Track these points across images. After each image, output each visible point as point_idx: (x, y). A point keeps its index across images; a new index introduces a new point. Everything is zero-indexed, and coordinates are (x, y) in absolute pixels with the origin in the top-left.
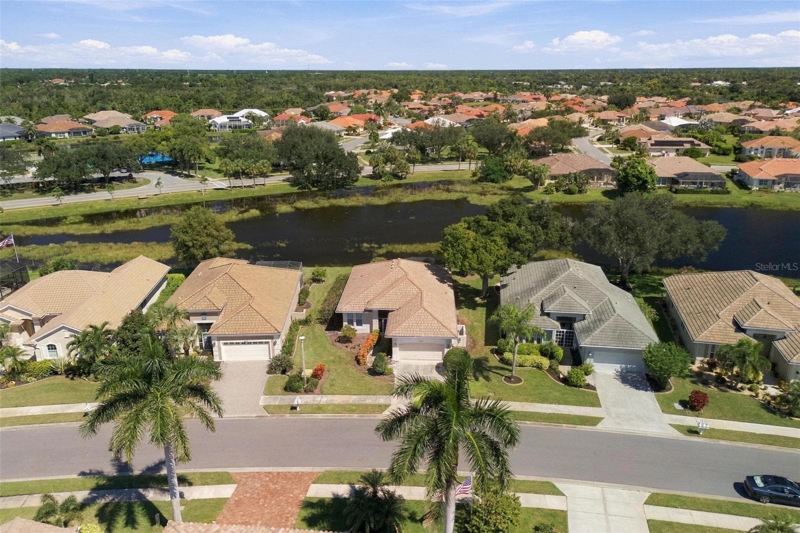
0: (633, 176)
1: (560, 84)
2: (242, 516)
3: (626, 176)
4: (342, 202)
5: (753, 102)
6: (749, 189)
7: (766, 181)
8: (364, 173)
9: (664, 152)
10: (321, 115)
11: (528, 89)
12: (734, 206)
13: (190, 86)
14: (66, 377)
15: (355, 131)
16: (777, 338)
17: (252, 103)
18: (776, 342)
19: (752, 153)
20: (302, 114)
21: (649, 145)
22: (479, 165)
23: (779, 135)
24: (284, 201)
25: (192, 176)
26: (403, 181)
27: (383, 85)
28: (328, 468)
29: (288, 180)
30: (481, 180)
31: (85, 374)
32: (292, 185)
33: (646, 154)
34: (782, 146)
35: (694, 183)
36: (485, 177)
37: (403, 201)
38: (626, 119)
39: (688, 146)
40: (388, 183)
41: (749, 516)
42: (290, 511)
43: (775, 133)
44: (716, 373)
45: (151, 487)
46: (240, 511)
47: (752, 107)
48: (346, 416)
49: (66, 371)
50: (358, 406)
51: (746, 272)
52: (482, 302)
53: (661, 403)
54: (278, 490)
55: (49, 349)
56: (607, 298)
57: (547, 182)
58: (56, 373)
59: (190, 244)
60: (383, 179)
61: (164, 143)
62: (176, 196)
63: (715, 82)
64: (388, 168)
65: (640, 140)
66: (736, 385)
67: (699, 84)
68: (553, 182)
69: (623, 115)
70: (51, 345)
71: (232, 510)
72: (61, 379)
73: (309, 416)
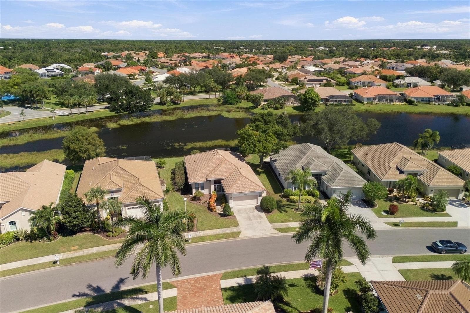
0: (309, 98)
1: (241, 48)
2: (191, 304)
3: (306, 98)
4: (147, 119)
5: (344, 58)
6: (363, 103)
7: (370, 98)
8: (155, 102)
9: (314, 85)
10: (107, 67)
11: (225, 51)
12: (359, 112)
13: (4, 49)
14: (26, 241)
15: (134, 77)
16: (418, 175)
17: (55, 60)
18: (418, 177)
19: (356, 84)
20: (96, 67)
21: (306, 81)
22: (221, 95)
23: (366, 75)
24: (111, 121)
25: (39, 108)
26: (179, 106)
27: (137, 48)
28: (225, 271)
29: (106, 108)
30: (224, 104)
31: (39, 238)
32: (111, 111)
33: (305, 86)
34: (370, 80)
35: (336, 101)
36: (226, 101)
37: (185, 117)
38: (286, 68)
39: (325, 82)
40: (171, 107)
41: (440, 261)
42: (217, 297)
43: (364, 73)
44: (393, 195)
45: (125, 298)
46: (188, 302)
47: (344, 61)
48: (219, 241)
49: (25, 238)
50: (223, 234)
51: (394, 143)
52: (262, 171)
53: (376, 213)
54: (203, 287)
55: (10, 224)
56: (334, 162)
57: (262, 103)
58: (17, 239)
59: (78, 150)
60: (166, 105)
61: (16, 87)
62: (35, 121)
63: (320, 48)
64: (169, 98)
65: (300, 79)
66: (405, 200)
67: (312, 49)
68: (266, 103)
69: (284, 65)
70: (12, 222)
71: (183, 302)
72: (23, 243)
73: (197, 244)
